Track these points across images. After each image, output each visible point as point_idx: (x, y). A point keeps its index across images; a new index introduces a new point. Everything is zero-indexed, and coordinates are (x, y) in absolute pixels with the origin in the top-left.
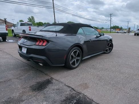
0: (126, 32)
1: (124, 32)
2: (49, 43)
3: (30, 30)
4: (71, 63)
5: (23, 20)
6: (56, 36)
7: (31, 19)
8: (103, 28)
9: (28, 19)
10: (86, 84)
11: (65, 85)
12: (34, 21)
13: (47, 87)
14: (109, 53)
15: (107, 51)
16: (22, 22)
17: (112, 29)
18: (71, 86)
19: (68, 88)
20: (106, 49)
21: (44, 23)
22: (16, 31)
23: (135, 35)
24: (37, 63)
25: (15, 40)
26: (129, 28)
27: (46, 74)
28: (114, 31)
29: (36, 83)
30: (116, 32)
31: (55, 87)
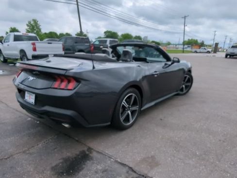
0: (210, 50)
1: (206, 51)
2: (80, 85)
3: (35, 49)
4: (122, 119)
5: (17, 29)
6: (94, 68)
7: (34, 26)
8: (169, 44)
9: (28, 25)
10: (153, 157)
11: (116, 162)
12: (40, 30)
13: (84, 168)
14: (185, 94)
15: (182, 90)
16: (16, 33)
17: (186, 46)
18: (127, 163)
19: (122, 167)
20: (181, 87)
21: (58, 34)
22: (6, 52)
23: (226, 57)
24: (59, 123)
25: (6, 70)
26: (217, 44)
27: (77, 141)
28: (189, 49)
29: (61, 161)
30: (194, 50)
31: (99, 167)
